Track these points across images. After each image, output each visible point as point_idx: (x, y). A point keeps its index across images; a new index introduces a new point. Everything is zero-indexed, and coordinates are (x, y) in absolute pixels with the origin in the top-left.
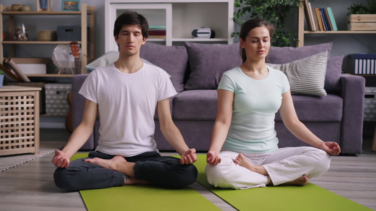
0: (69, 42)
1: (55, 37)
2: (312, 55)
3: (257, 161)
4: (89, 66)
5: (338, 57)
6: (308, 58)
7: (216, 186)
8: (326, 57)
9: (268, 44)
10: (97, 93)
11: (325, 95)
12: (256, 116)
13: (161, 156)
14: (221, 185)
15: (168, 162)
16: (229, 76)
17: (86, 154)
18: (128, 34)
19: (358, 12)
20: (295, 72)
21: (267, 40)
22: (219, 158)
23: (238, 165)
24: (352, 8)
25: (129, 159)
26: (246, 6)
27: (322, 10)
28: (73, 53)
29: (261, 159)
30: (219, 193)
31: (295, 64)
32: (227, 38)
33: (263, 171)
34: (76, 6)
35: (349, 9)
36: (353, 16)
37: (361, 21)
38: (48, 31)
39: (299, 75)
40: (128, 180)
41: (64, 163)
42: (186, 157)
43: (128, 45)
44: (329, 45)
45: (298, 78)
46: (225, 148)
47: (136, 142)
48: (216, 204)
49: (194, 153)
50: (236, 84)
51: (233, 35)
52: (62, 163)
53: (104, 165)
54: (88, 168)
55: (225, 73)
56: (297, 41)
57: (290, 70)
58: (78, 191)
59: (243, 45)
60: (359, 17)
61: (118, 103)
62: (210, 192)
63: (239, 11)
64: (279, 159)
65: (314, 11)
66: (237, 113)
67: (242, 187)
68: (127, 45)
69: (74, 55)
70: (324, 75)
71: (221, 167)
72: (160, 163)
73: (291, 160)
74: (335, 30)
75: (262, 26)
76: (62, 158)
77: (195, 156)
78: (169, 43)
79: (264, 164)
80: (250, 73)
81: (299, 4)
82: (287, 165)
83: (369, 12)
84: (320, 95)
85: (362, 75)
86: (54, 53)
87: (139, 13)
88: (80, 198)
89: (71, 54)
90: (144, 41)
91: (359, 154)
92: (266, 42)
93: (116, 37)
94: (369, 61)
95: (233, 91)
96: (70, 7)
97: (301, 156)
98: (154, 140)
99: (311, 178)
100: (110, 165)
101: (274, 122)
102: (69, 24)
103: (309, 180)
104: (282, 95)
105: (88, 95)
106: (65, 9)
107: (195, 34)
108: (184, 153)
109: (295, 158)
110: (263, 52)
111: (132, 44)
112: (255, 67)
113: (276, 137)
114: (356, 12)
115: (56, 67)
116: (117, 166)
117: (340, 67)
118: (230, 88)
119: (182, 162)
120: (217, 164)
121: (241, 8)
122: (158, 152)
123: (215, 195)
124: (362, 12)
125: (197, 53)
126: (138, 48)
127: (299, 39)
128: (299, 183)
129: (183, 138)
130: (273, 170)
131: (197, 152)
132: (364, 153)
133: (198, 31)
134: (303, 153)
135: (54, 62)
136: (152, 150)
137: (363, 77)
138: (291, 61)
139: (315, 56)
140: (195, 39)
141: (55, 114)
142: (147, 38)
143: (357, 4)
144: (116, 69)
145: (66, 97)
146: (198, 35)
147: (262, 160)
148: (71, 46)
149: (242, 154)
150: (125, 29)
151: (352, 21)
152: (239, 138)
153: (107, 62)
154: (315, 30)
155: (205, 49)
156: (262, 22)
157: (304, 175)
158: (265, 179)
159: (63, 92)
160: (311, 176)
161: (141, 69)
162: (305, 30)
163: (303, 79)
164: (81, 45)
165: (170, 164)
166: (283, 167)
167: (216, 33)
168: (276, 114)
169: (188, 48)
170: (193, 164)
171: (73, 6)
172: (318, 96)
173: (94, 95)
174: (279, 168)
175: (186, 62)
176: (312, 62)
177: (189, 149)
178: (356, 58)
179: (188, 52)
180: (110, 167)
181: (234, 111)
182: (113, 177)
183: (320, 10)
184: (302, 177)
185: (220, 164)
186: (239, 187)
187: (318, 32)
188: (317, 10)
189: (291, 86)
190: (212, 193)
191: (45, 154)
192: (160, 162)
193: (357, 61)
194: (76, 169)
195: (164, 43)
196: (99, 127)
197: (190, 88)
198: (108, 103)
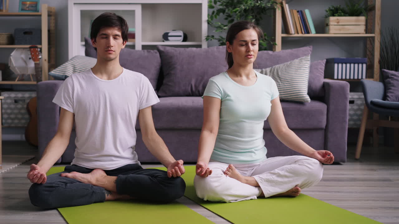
0: (28, 46)
1: (12, 40)
2: (293, 59)
3: (246, 172)
4: (54, 72)
5: (320, 61)
6: (290, 62)
7: (205, 199)
8: (309, 61)
9: (256, 47)
10: (73, 102)
11: (309, 101)
12: (245, 124)
13: (142, 169)
14: (210, 199)
15: (153, 175)
16: (215, 82)
17: (62, 168)
18: (107, 37)
19: (337, 15)
20: (277, 77)
21: (255, 44)
22: (210, 170)
23: (228, 177)
24: (331, 10)
25: (109, 173)
26: (221, 7)
27: (300, 12)
28: (32, 58)
29: (250, 169)
30: (210, 207)
31: (276, 69)
32: (201, 41)
33: (254, 182)
34: (35, 7)
35: (327, 11)
36: (332, 18)
37: (340, 24)
38: (4, 34)
39: (281, 81)
40: (109, 195)
41: (41, 179)
42: (174, 170)
43: (108, 49)
44: (310, 49)
45: (281, 83)
46: (213, 159)
47: (117, 154)
48: (210, 219)
49: (182, 165)
50: (223, 90)
51: (208, 38)
52: (39, 179)
53: (83, 180)
54: (66, 183)
55: (211, 79)
56: (275, 45)
57: (271, 75)
58: (55, 208)
59: (230, 49)
60: (338, 19)
61: (97, 113)
62: (199, 206)
63: (213, 12)
64: (269, 169)
65: (292, 13)
66: (224, 121)
67: (232, 200)
68: (106, 50)
69: (34, 60)
70: (307, 80)
71: (211, 179)
72: (145, 176)
73: (283, 170)
74: (313, 34)
75: (249, 29)
76: (39, 173)
77: (183, 168)
78: (138, 47)
79: (253, 174)
80: (238, 79)
81: (276, 6)
82: (279, 175)
83: (348, 15)
84: (304, 102)
85: (346, 80)
86: (11, 57)
87: (118, 14)
88: (60, 216)
89: (30, 59)
90: (123, 45)
91: (344, 162)
92: (255, 46)
93: (93, 40)
94: (348, 65)
95: (220, 98)
96: (28, 8)
97: (293, 166)
98: (135, 152)
99: (304, 188)
100: (89, 179)
101: (263, 131)
102: (27, 27)
103: (302, 191)
104: (271, 101)
105: (63, 104)
106: (22, 10)
107: (166, 37)
108: (170, 165)
109: (287, 168)
110: (252, 56)
111: (112, 49)
112: (243, 72)
113: (265, 146)
114: (335, 15)
115: (13, 73)
116: (97, 180)
117: (322, 71)
118: (217, 94)
119: (170, 175)
120: (207, 176)
121: (215, 10)
122: (140, 164)
123: (205, 210)
124: (341, 14)
125: (171, 57)
126: (118, 52)
127: (277, 42)
128: (292, 194)
129: (167, 148)
130: (264, 181)
131: (185, 163)
132: (348, 161)
133: (170, 34)
134: (295, 162)
135: (11, 68)
136: (134, 162)
137: (347, 81)
138: (272, 66)
139: (297, 60)
140: (166, 43)
141: (13, 125)
142: (127, 41)
143: (335, 6)
144: (95, 76)
145: (25, 106)
146: (169, 38)
147: (250, 171)
148: (30, 50)
149: (232, 165)
150: (104, 32)
151: (331, 23)
152: (225, 147)
153: (74, 67)
154: (293, 33)
155: (180, 53)
156: (250, 24)
157: (296, 186)
158: (256, 191)
159: (21, 100)
160: (304, 186)
161: (120, 76)
162: (282, 33)
163: (286, 85)
164: (41, 49)
165: (156, 177)
166: (274, 178)
167: (189, 36)
168: (265, 121)
169: (160, 52)
170: (181, 176)
171: (32, 6)
172: (301, 103)
173: (70, 103)
174: (270, 179)
175: (158, 67)
176: (295, 66)
177: (175, 161)
178: (335, 63)
179: (161, 56)
180: (89, 182)
181: (222, 119)
182: (93, 192)
183: (298, 12)
184: (295, 188)
185: (211, 175)
186: (230, 200)
187: (296, 35)
188: (295, 12)
189: (280, 91)
190: (203, 208)
191: (8, 169)
192: (144, 174)
193: (336, 65)
194: (54, 185)
195: (133, 47)
196: (75, 138)
197: (164, 95)
198: (86, 113)
